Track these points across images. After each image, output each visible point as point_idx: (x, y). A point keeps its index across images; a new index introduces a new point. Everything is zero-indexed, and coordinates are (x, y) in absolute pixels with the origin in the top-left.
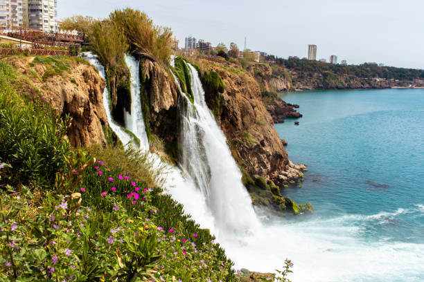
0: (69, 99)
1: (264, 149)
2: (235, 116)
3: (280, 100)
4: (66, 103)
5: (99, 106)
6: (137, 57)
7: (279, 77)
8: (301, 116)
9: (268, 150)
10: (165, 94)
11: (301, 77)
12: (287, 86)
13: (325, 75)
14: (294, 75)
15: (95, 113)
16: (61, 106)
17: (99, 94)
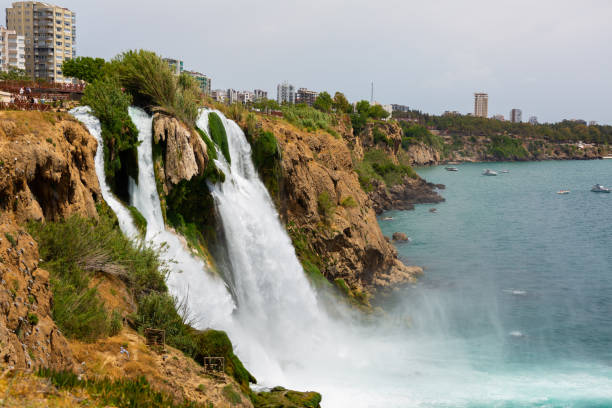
0: (43, 161)
1: (350, 240)
2: (305, 194)
3: (414, 177)
4: (38, 165)
5: (89, 173)
6: (150, 112)
7: (422, 143)
8: (444, 200)
9: (357, 243)
11: (458, 143)
12: (435, 157)
14: (447, 139)
15: (83, 182)
16: (32, 169)
17: (89, 158)
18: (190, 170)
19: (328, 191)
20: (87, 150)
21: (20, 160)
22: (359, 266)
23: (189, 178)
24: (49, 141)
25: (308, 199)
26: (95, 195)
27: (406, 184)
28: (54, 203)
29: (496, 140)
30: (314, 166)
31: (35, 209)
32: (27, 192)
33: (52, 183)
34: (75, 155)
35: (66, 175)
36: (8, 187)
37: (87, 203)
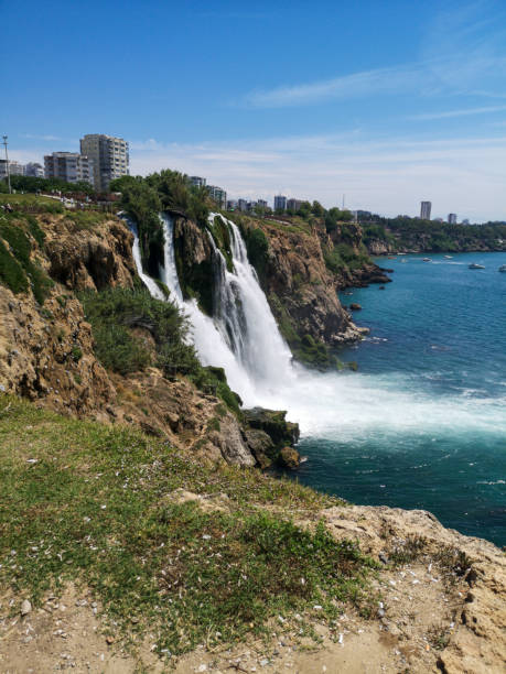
0: (94, 250)
1: (316, 308)
2: (284, 275)
3: (370, 264)
4: (91, 253)
5: (129, 259)
6: (172, 216)
7: (378, 239)
8: (390, 281)
9: (321, 310)
10: (197, 249)
11: (406, 239)
12: (388, 249)
13: (435, 237)
14: (397, 237)
15: (125, 264)
16: (86, 255)
17: (129, 247)
18: (200, 258)
19: (301, 273)
20: (127, 242)
21: (77, 248)
22: (322, 327)
23: (199, 262)
24: (99, 235)
25: (286, 278)
26: (133, 272)
27: (365, 269)
28: (103, 278)
30: (291, 255)
31: (90, 282)
32: (84, 270)
33: (102, 264)
34: (118, 245)
35: (111, 259)
36: (70, 267)
37: (128, 279)
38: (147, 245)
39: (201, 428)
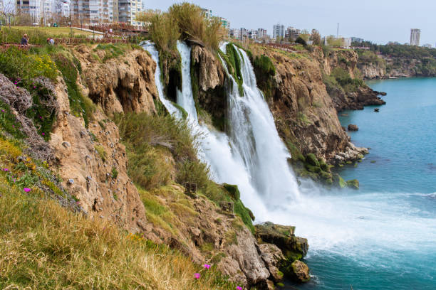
0: (123, 76)
1: (318, 129)
2: (289, 98)
3: (365, 87)
4: (119, 79)
5: (151, 84)
6: (189, 44)
7: (371, 64)
8: (384, 103)
9: (323, 131)
10: (212, 75)
11: (397, 64)
12: (380, 74)
14: (389, 62)
15: (147, 89)
16: (116, 82)
17: (151, 74)
18: (214, 83)
19: (306, 97)
20: (150, 69)
21: (108, 75)
22: (324, 146)
23: (214, 87)
24: (126, 63)
25: (292, 101)
26: (155, 97)
27: (360, 92)
28: (129, 102)
29: (425, 62)
30: (295, 80)
31: (117, 106)
32: (113, 95)
33: (129, 90)
34: (142, 72)
35: (137, 85)
36: (102, 92)
37: (150, 103)
38: (167, 71)
39: (221, 242)
